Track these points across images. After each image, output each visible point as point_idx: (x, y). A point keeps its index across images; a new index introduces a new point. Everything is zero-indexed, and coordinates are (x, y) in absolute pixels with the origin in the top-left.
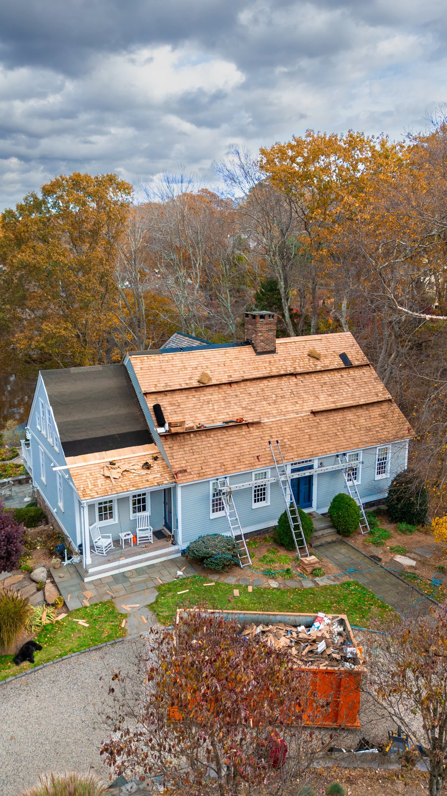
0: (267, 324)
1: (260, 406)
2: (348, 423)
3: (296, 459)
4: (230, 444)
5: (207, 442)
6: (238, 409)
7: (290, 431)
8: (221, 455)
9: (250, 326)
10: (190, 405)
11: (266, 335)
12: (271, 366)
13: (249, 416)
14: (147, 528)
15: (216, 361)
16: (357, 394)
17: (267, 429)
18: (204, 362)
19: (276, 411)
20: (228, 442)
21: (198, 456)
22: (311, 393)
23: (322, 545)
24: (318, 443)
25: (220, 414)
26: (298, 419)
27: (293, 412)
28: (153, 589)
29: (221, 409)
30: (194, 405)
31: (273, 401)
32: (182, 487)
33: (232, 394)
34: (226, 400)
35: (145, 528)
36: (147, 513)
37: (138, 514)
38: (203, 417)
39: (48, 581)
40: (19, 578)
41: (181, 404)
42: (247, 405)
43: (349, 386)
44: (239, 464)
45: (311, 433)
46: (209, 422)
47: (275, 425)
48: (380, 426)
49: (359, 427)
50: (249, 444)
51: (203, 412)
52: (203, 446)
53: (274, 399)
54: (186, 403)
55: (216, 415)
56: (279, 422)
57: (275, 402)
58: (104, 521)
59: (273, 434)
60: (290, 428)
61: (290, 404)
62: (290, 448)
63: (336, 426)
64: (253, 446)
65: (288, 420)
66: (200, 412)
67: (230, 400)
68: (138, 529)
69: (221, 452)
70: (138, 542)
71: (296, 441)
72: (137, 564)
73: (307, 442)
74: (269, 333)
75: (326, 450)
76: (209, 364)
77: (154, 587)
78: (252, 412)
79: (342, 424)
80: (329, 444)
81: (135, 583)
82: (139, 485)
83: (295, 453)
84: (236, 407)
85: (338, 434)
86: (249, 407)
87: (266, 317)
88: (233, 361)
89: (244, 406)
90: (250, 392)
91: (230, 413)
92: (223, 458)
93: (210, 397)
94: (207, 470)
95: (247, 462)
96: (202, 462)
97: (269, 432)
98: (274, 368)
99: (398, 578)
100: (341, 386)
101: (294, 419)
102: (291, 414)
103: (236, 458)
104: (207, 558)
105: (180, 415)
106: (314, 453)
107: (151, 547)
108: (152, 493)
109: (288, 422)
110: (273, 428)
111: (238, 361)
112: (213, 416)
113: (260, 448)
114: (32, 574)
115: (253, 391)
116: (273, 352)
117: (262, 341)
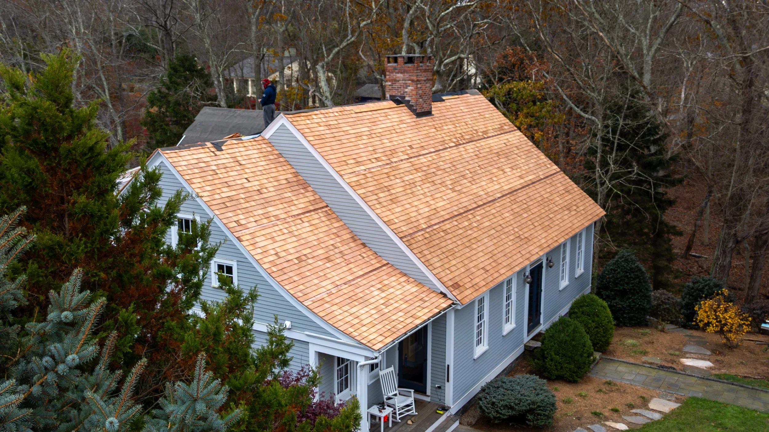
0: (425, 71)
4: (473, 242)
5: (450, 241)
7: (511, 217)
8: (475, 257)
9: (400, 75)
11: (424, 88)
13: (464, 200)
14: (395, 392)
15: (384, 126)
18: (374, 127)
19: (483, 192)
22: (495, 167)
25: (437, 200)
29: (433, 193)
30: (403, 189)
32: (456, 311)
33: (430, 172)
36: (390, 369)
41: (390, 188)
42: (453, 186)
45: (530, 218)
46: (433, 212)
47: (494, 211)
51: (417, 198)
52: (451, 247)
53: (470, 176)
54: (394, 187)
59: (500, 222)
60: (509, 214)
61: (488, 181)
63: (542, 207)
64: (494, 241)
70: (399, 417)
73: (535, 230)
75: (556, 238)
79: (546, 204)
80: (552, 230)
82: (419, 315)
85: (551, 216)
86: (457, 189)
89: (450, 187)
90: (443, 167)
91: (445, 198)
96: (465, 269)
98: (444, 135)
105: (399, 204)
106: (549, 243)
107: (419, 420)
109: (502, 205)
110: (496, 215)
111: (405, 126)
115: (446, 166)
116: (429, 113)
117: (421, 97)
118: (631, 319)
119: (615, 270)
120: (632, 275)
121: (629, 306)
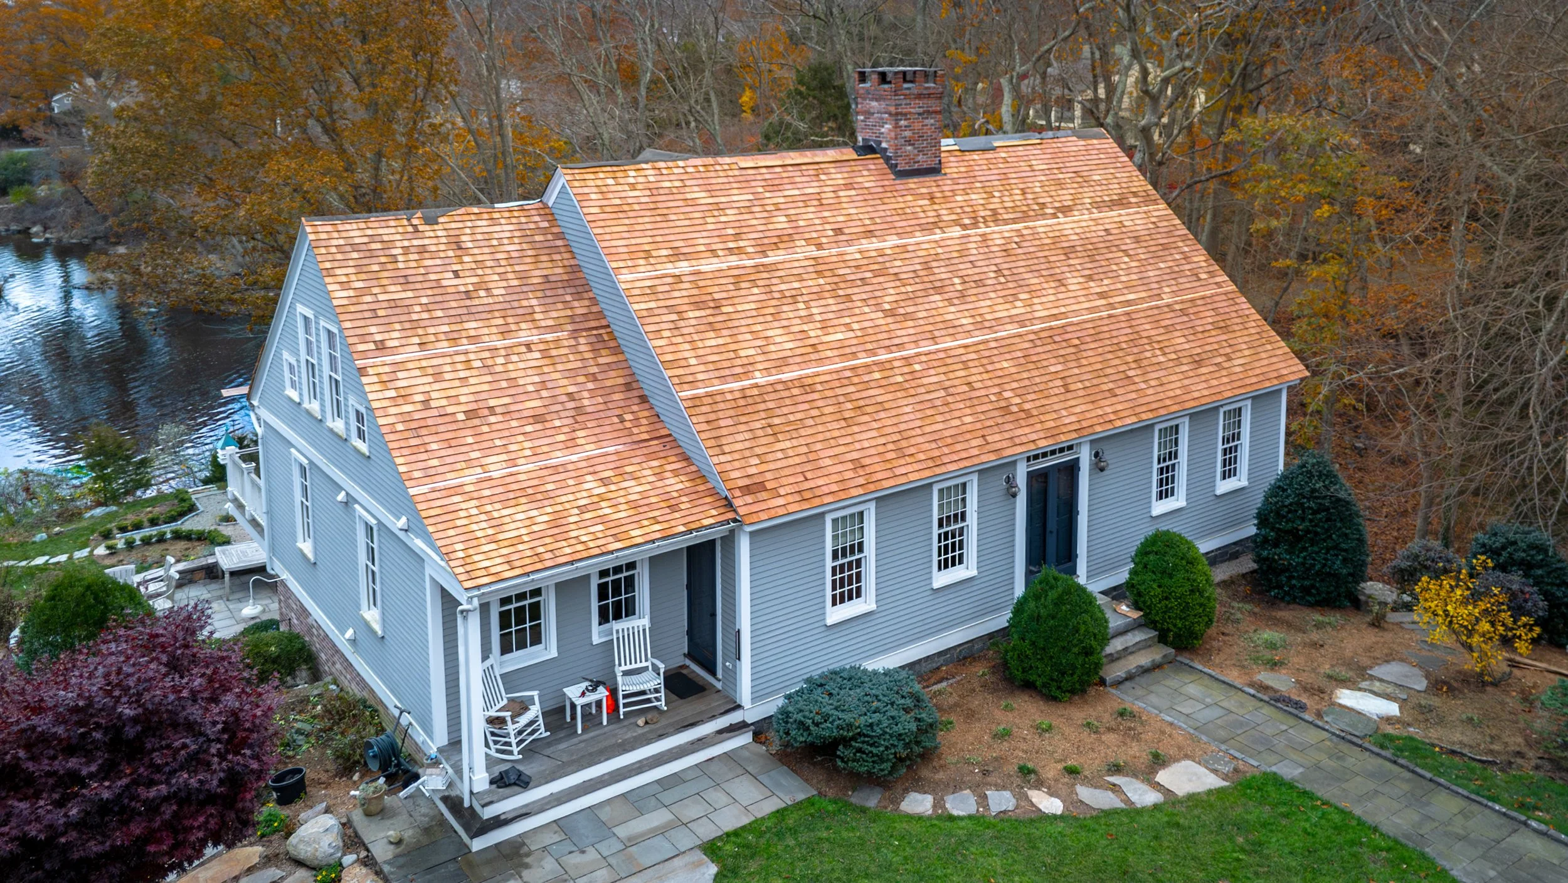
0: (919, 96)
1: (927, 306)
2: (1148, 347)
3: (1042, 443)
4: (869, 409)
5: (806, 406)
6: (873, 316)
7: (1013, 370)
8: (849, 440)
9: (874, 104)
10: (747, 307)
11: (917, 126)
12: (936, 207)
13: (904, 332)
14: (644, 664)
15: (797, 192)
16: (1151, 274)
17: (955, 367)
18: (768, 195)
19: (971, 320)
20: (861, 403)
21: (788, 444)
22: (1044, 273)
23: (1130, 677)
24: (1088, 399)
25: (831, 330)
26: (1026, 338)
27: (1012, 319)
28: (699, 855)
29: (831, 316)
30: (759, 305)
31: (957, 294)
32: (752, 533)
33: (853, 277)
34: (841, 292)
35: (639, 665)
36: (641, 622)
37: (617, 626)
38: (785, 338)
39: (348, 859)
40: (248, 857)
41: (724, 302)
42: (895, 305)
43: (1129, 256)
44: (902, 462)
45: (1066, 374)
46: (803, 351)
47: (973, 356)
48: (1222, 351)
49: (1174, 356)
50: (918, 407)
51: (785, 323)
52: (799, 416)
53: (959, 288)
54: (736, 301)
55: (819, 332)
56: (981, 347)
57: (962, 295)
58: (516, 654)
59: (974, 378)
60: (1011, 363)
61: (1001, 300)
62: (1023, 415)
63: (1120, 354)
64: (929, 412)
65: (1003, 343)
66: (776, 324)
67: (849, 291)
68: (619, 671)
69: (849, 431)
70: (622, 710)
71: (1033, 396)
72: (625, 778)
73: (1062, 398)
74: (926, 122)
75: (1112, 417)
76: (782, 200)
77: (699, 847)
78: (911, 323)
79: (1135, 350)
80: (1114, 400)
81: (633, 841)
82: (633, 533)
83: (1039, 427)
84: (866, 309)
85: (1131, 373)
86: (902, 311)
87: (918, 77)
88: (841, 194)
89: (887, 307)
90: (896, 270)
91: (855, 326)
92: (857, 446)
93: (796, 285)
94: (820, 482)
95: (922, 456)
96: (804, 459)
97: (962, 373)
98: (944, 212)
99: (1378, 755)
100: (1110, 256)
101: (1017, 340)
102: (1009, 327)
103: (891, 447)
104: (846, 742)
105: (725, 332)
106: (1085, 424)
107: (664, 722)
108: (655, 561)
109: (1005, 346)
110: (971, 364)
111: (853, 192)
112: (812, 334)
113: (948, 416)
114: (293, 839)
115: (905, 269)
116: (935, 170)
117: (909, 142)
118: (1306, 590)
119: (1284, 490)
120: (1312, 504)
121: (1303, 564)
